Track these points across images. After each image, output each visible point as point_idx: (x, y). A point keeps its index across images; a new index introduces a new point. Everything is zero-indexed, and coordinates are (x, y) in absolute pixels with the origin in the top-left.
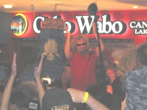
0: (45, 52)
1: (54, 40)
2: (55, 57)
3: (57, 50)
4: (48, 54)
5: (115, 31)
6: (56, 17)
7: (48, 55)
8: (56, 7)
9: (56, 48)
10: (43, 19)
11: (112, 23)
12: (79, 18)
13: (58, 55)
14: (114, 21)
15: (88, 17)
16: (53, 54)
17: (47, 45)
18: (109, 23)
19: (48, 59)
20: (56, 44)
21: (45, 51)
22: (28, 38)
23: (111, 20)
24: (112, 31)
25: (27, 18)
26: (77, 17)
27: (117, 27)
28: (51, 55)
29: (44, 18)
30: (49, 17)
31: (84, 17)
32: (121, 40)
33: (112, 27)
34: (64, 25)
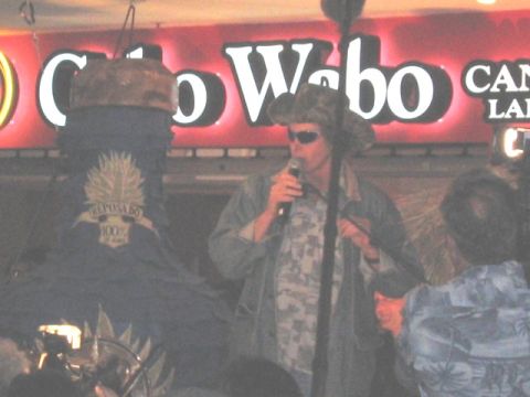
0: (86, 208)
1: (129, 158)
2: (136, 230)
3: (140, 201)
4: (103, 218)
5: (399, 109)
6: (137, 54)
7: (102, 225)
8: (132, 7)
9: (139, 193)
10: (81, 62)
11: (388, 73)
12: (240, 56)
13: (147, 223)
14: (395, 65)
15: (280, 48)
16: (125, 219)
17: (98, 180)
18: (374, 76)
19: (102, 239)
20: (138, 172)
21: (92, 205)
22: (18, 150)
23: (384, 61)
24: (386, 106)
25: (14, 62)
26: (230, 51)
27: (409, 91)
28: (115, 221)
29: (85, 57)
30: (109, 56)
31: (260, 49)
32: (429, 148)
33: (388, 93)
34: (169, 88)
